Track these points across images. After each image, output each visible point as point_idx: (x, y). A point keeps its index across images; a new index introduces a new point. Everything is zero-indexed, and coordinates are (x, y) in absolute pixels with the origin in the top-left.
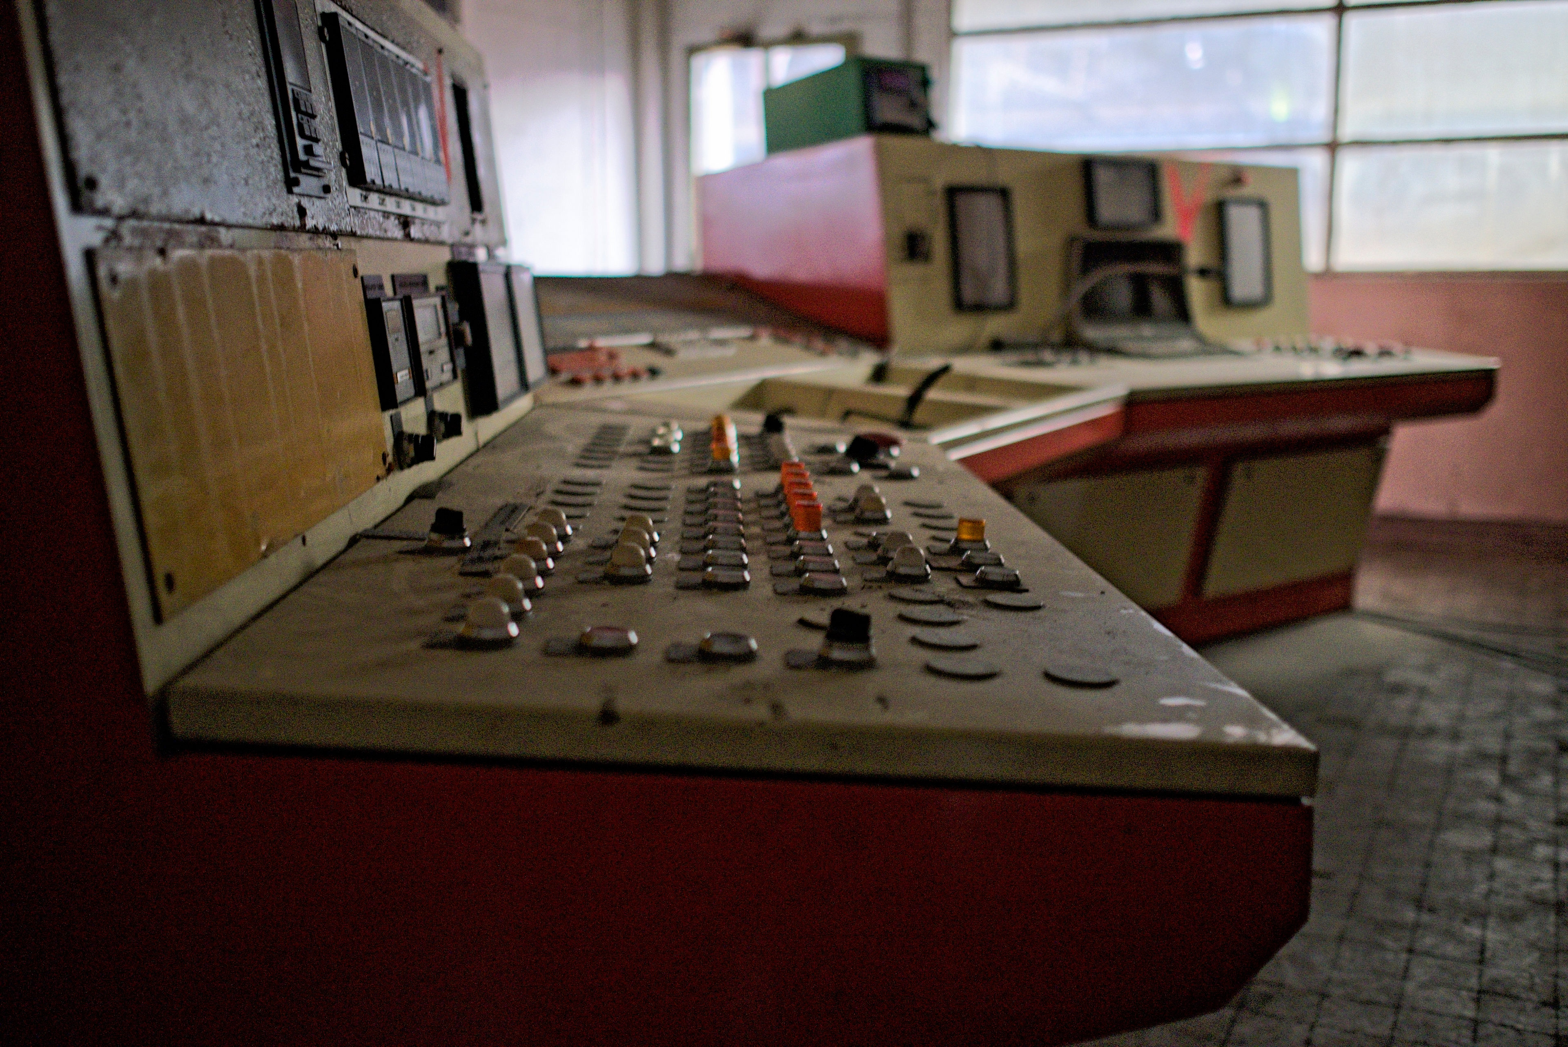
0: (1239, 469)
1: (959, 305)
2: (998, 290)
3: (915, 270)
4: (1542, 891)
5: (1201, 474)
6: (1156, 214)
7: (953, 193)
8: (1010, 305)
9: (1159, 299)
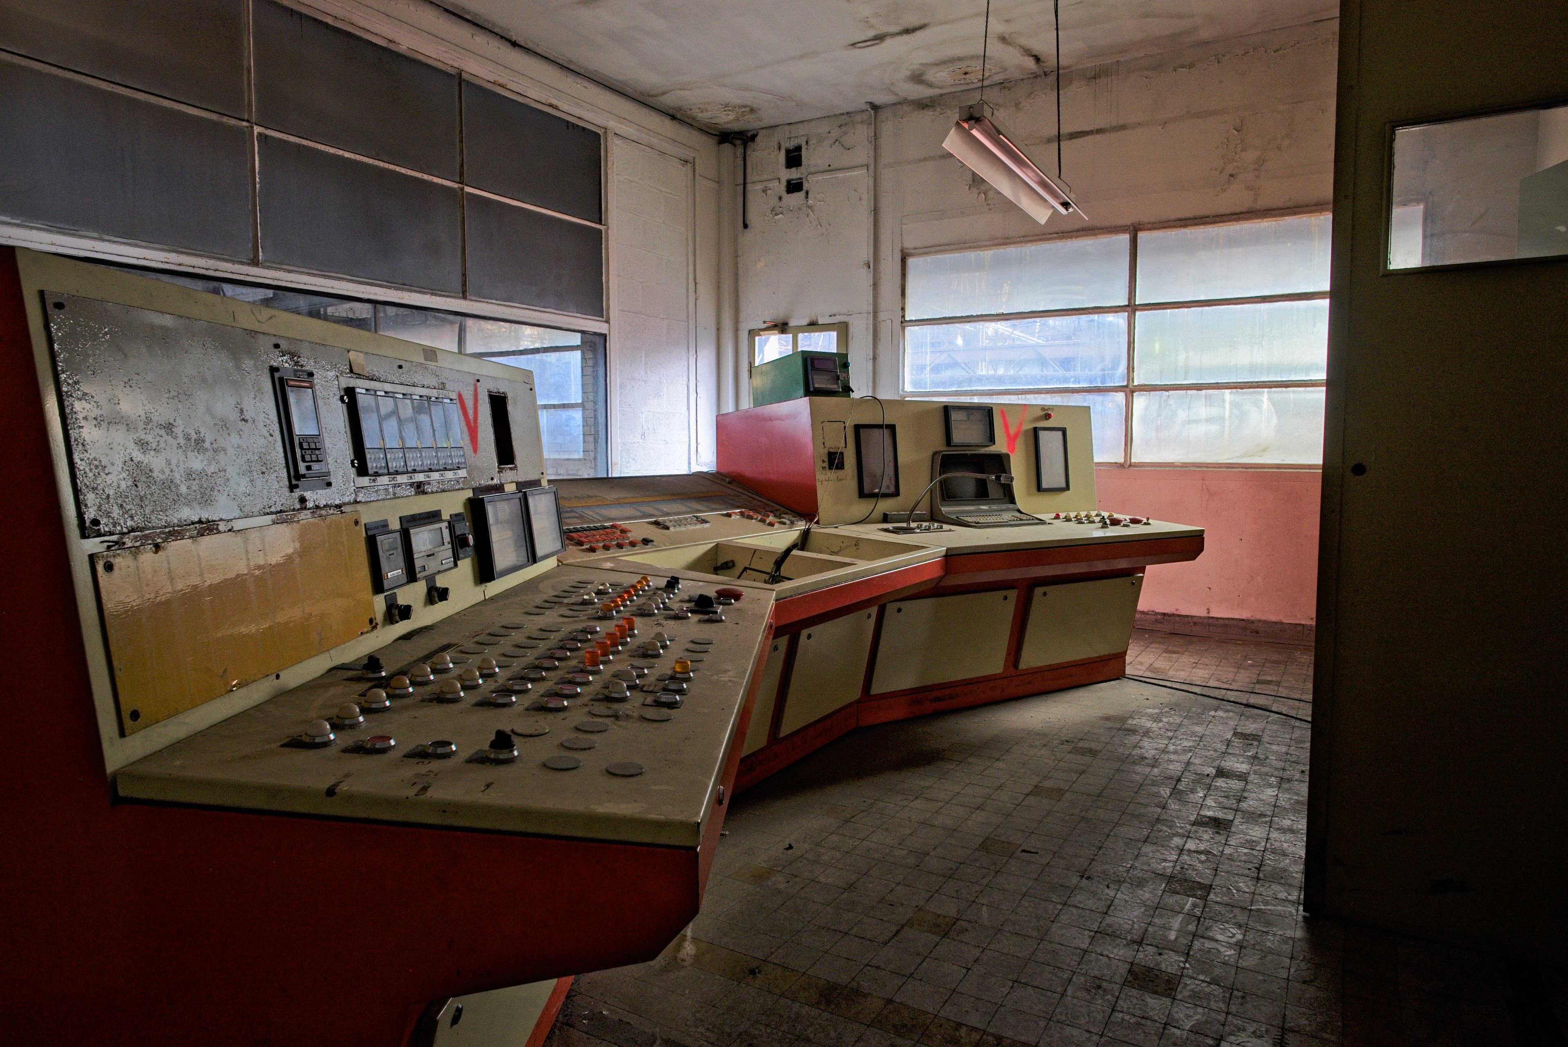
0: (1039, 591)
1: (862, 494)
2: (887, 485)
3: (833, 474)
4: (1164, 868)
5: (1013, 594)
6: (992, 440)
7: (858, 428)
8: (897, 493)
9: (993, 490)
